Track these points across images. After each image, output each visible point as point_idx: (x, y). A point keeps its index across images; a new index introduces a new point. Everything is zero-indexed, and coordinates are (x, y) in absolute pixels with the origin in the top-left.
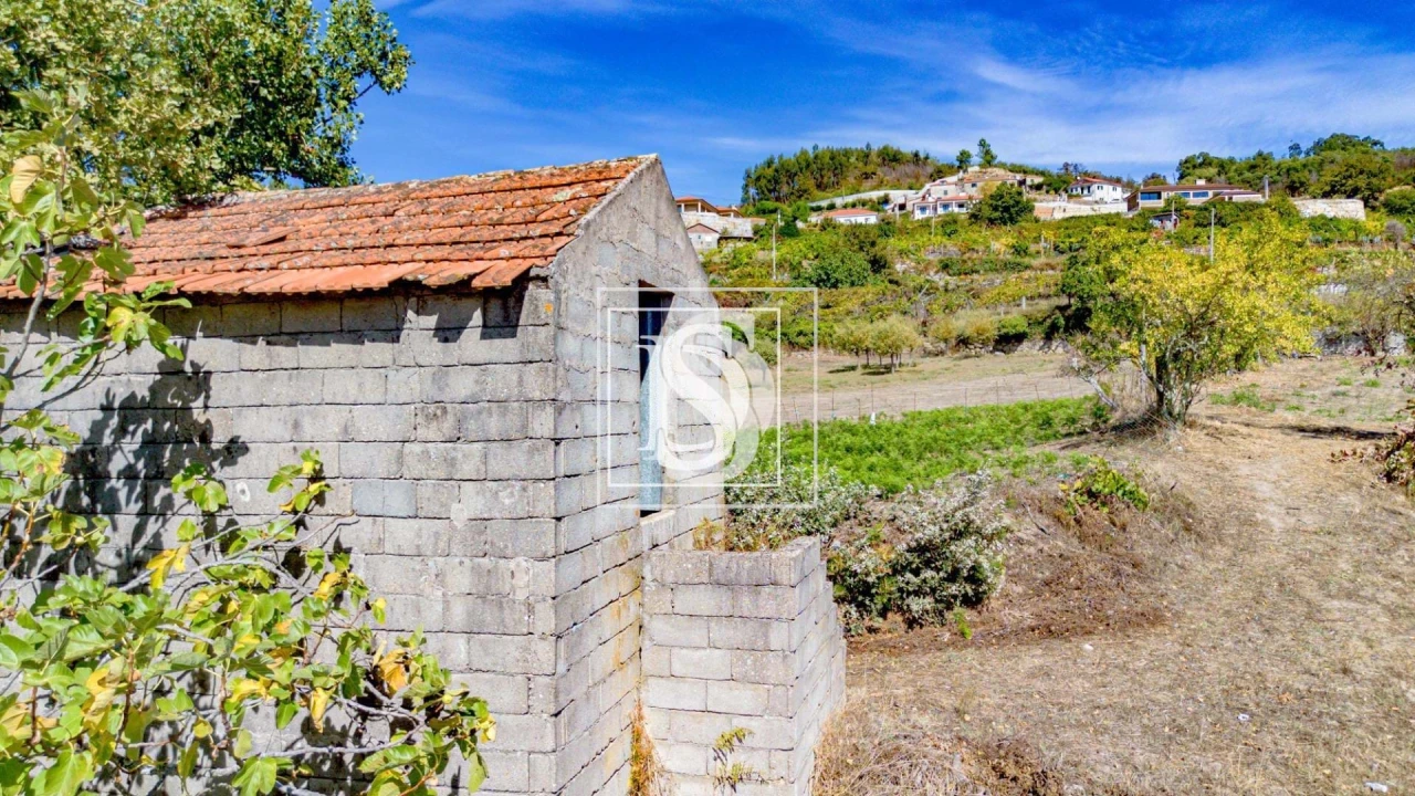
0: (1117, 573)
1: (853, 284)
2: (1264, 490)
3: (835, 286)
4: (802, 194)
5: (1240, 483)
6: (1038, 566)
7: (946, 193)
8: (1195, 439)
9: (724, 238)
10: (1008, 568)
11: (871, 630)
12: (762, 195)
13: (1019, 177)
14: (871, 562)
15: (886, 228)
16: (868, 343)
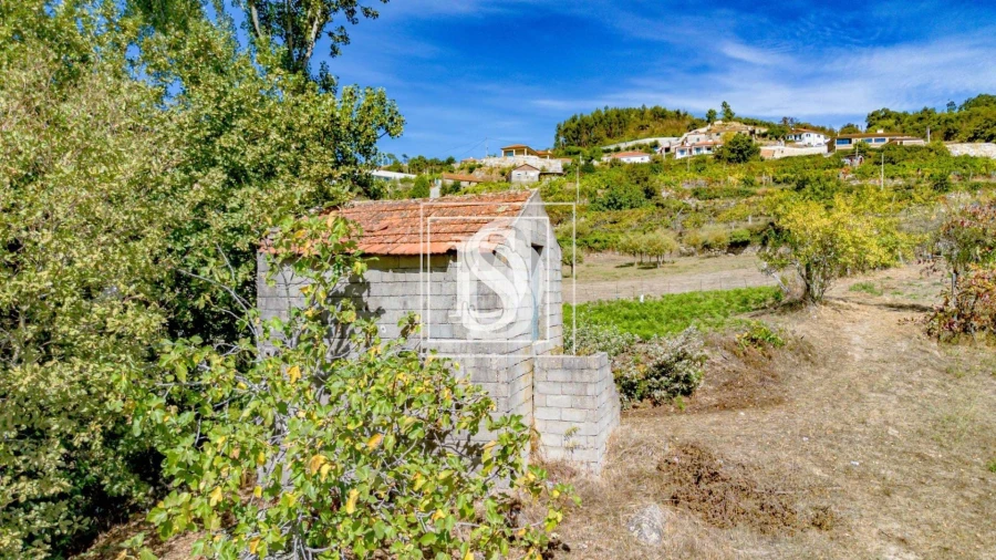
0: (763, 380)
1: (632, 207)
3: (619, 208)
4: (596, 141)
6: (722, 376)
7: (698, 140)
8: (826, 312)
9: (543, 174)
10: (707, 377)
11: (634, 407)
12: (569, 142)
13: (750, 128)
14: (634, 373)
15: (656, 166)
16: (642, 248)
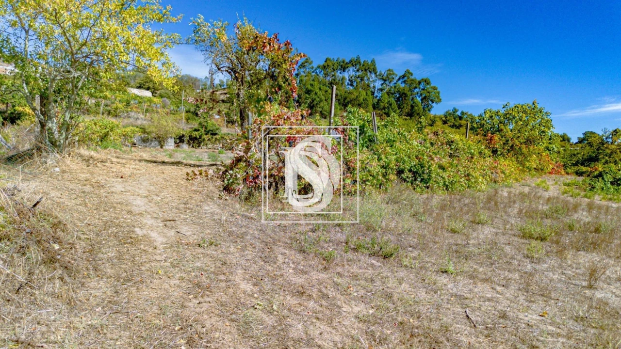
2: (139, 204)
5: (116, 198)
8: (74, 164)
